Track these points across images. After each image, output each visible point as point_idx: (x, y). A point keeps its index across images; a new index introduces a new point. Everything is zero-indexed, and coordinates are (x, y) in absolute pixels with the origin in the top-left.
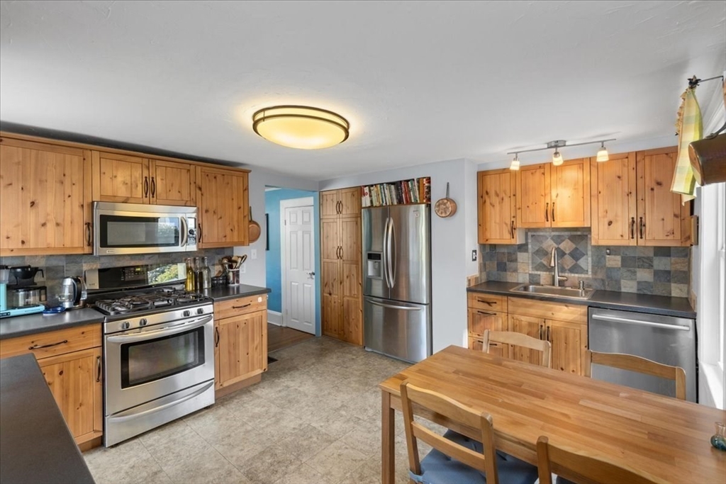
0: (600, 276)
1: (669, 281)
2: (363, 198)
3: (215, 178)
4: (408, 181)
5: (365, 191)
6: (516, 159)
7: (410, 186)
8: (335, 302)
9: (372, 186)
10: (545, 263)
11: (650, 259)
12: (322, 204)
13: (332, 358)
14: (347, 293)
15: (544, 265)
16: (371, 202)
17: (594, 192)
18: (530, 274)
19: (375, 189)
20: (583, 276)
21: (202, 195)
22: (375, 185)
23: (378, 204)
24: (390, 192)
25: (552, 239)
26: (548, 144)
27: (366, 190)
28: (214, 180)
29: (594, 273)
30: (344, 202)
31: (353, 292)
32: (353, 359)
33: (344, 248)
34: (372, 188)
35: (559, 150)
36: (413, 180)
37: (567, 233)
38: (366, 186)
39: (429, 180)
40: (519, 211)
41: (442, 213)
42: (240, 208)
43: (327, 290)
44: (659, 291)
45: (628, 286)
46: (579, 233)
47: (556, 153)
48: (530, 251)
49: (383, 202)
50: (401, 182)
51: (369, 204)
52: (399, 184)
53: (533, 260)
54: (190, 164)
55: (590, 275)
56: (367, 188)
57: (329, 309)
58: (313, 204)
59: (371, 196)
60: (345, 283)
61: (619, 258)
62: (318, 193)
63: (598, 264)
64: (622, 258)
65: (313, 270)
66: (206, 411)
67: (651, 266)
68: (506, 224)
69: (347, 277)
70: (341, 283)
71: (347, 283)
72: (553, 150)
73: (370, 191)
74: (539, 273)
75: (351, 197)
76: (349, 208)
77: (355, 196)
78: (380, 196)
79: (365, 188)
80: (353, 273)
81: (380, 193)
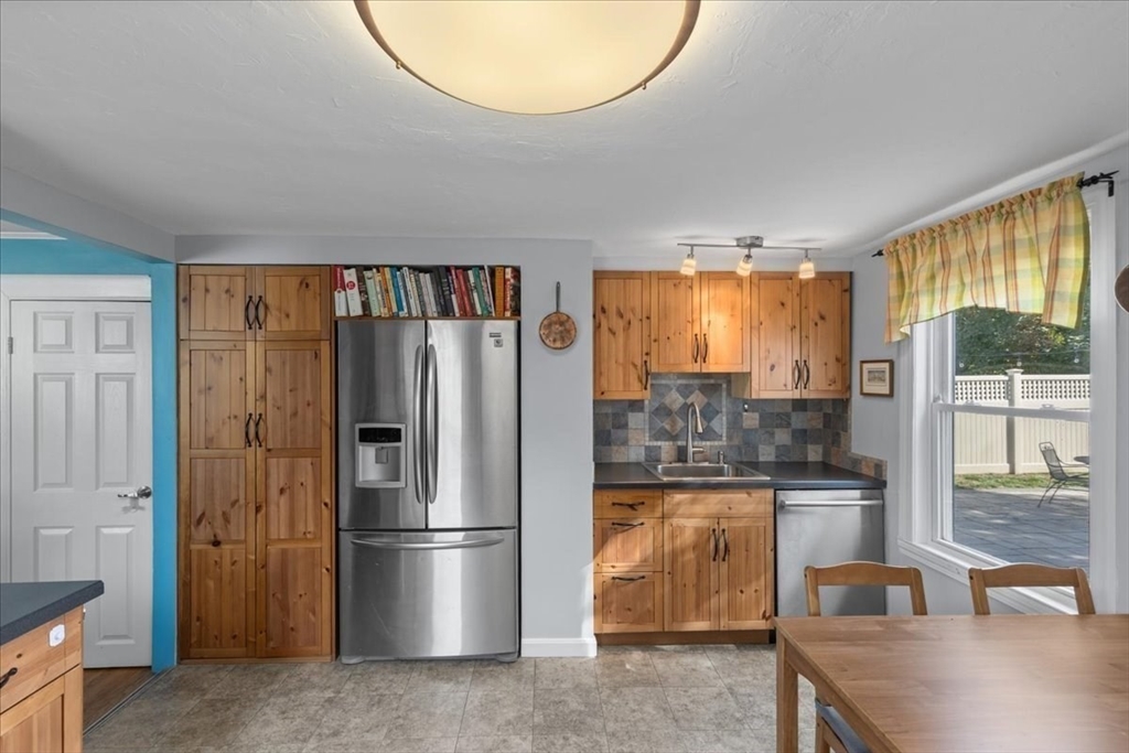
0: (736, 442)
1: (806, 443)
2: (339, 297)
4: (466, 269)
5: (347, 280)
6: (691, 256)
7: (472, 280)
8: (233, 563)
9: (368, 268)
10: (668, 427)
11: (788, 415)
12: (188, 300)
14: (279, 529)
15: (666, 431)
16: (366, 305)
17: (755, 323)
18: (647, 448)
19: (378, 277)
20: (716, 443)
22: (378, 267)
23: (384, 312)
24: (419, 287)
25: (678, 390)
26: (738, 240)
27: (350, 276)
29: (730, 438)
30: (270, 300)
31: (301, 528)
33: (272, 416)
34: (367, 274)
35: (754, 251)
36: (482, 268)
37: (696, 382)
38: (348, 267)
39: (517, 272)
40: (654, 345)
41: (555, 341)
43: (203, 533)
44: (795, 457)
45: (767, 454)
46: (712, 381)
47: (748, 256)
48: (647, 410)
49: (400, 308)
50: (448, 269)
51: (357, 310)
52: (443, 271)
53: (650, 424)
55: (724, 442)
56: (353, 270)
57: (211, 584)
58: (148, 295)
59: (363, 292)
60: (273, 508)
61: (757, 415)
62: (171, 268)
63: (735, 423)
64: (761, 416)
65: (147, 481)
67: (789, 424)
68: (635, 366)
69: (282, 491)
70: (258, 509)
71: (279, 508)
72: (746, 251)
73: (361, 279)
74: (659, 443)
75: (298, 290)
76: (288, 316)
77: (311, 287)
78: (392, 294)
79: (346, 272)
80: (303, 480)
81: (391, 288)
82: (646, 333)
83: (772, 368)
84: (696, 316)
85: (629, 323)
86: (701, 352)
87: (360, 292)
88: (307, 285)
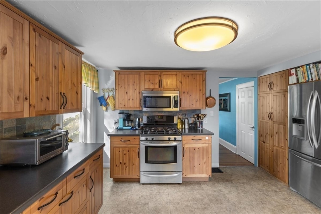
2: (290, 78)
3: (188, 76)
5: (292, 73)
8: (267, 148)
9: (299, 67)
12: (259, 85)
13: (259, 184)
14: (276, 143)
16: (298, 80)
19: (302, 69)
21: (182, 85)
22: (302, 66)
23: (303, 81)
24: (318, 70)
27: (293, 71)
28: (188, 78)
30: (274, 83)
31: (281, 145)
32: (276, 191)
33: (274, 113)
34: (298, 69)
42: (201, 90)
43: (262, 139)
49: (309, 78)
51: (295, 81)
54: (177, 72)
56: (294, 70)
57: (263, 151)
58: (253, 85)
59: (297, 75)
60: (274, 137)
62: (257, 78)
65: (253, 125)
66: (178, 185)
69: (276, 133)
70: (272, 136)
71: (276, 137)
73: (296, 71)
75: (280, 78)
76: (278, 86)
77: (283, 77)
78: (306, 74)
79: (292, 70)
80: (281, 131)
81: (306, 72)
87: (296, 76)
88: (282, 77)
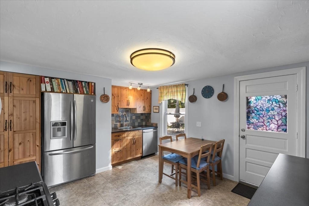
0: (131, 122)
1: (143, 121)
2: (43, 86)
4: (82, 82)
6: (131, 85)
7: (83, 85)
9: (53, 78)
10: (119, 120)
11: (140, 116)
15: (119, 121)
16: (52, 88)
17: (137, 99)
18: (115, 124)
19: (56, 81)
20: (128, 123)
22: (56, 78)
23: (58, 91)
24: (68, 85)
25: (121, 112)
26: (138, 83)
27: (47, 80)
29: (130, 121)
30: (15, 84)
31: (28, 154)
34: (53, 80)
35: (141, 85)
36: (86, 82)
37: (125, 110)
38: (47, 77)
40: (120, 102)
41: (105, 101)
44: (141, 124)
45: (136, 124)
46: (127, 110)
47: (140, 86)
48: (115, 116)
49: (63, 90)
50: (77, 81)
51: (49, 89)
52: (75, 82)
53: (115, 119)
55: (129, 122)
56: (48, 78)
59: (52, 84)
61: (135, 116)
63: (131, 118)
64: (136, 117)
67: (140, 118)
68: (116, 106)
69: (20, 144)
70: (10, 151)
72: (140, 85)
73: (51, 81)
74: (117, 123)
75: (27, 82)
76: (23, 89)
77: (32, 81)
78: (61, 86)
79: (46, 79)
80: (29, 139)
81: (60, 84)
82: (118, 100)
83: (140, 107)
84: (127, 96)
85: (115, 97)
86: (128, 104)
87: (50, 85)
88: (31, 81)
